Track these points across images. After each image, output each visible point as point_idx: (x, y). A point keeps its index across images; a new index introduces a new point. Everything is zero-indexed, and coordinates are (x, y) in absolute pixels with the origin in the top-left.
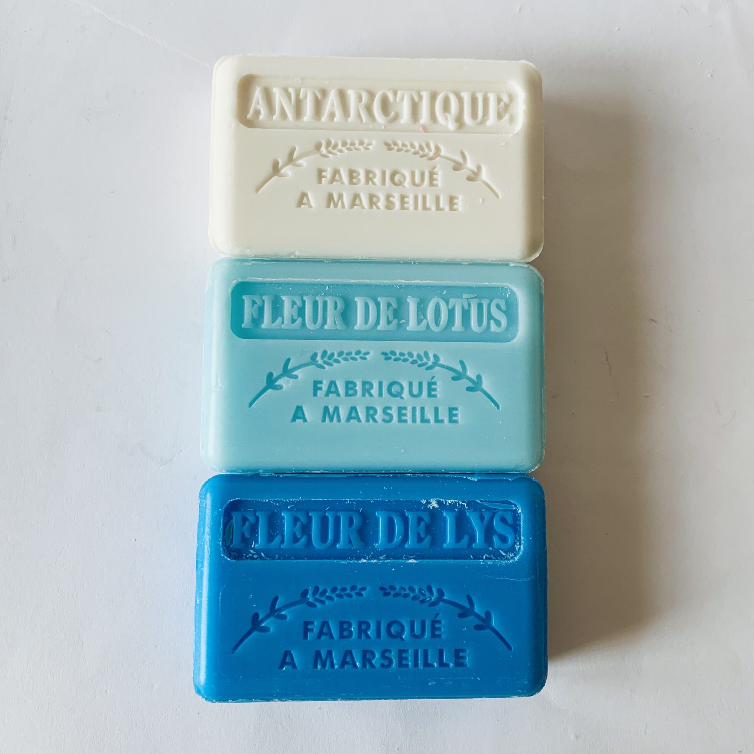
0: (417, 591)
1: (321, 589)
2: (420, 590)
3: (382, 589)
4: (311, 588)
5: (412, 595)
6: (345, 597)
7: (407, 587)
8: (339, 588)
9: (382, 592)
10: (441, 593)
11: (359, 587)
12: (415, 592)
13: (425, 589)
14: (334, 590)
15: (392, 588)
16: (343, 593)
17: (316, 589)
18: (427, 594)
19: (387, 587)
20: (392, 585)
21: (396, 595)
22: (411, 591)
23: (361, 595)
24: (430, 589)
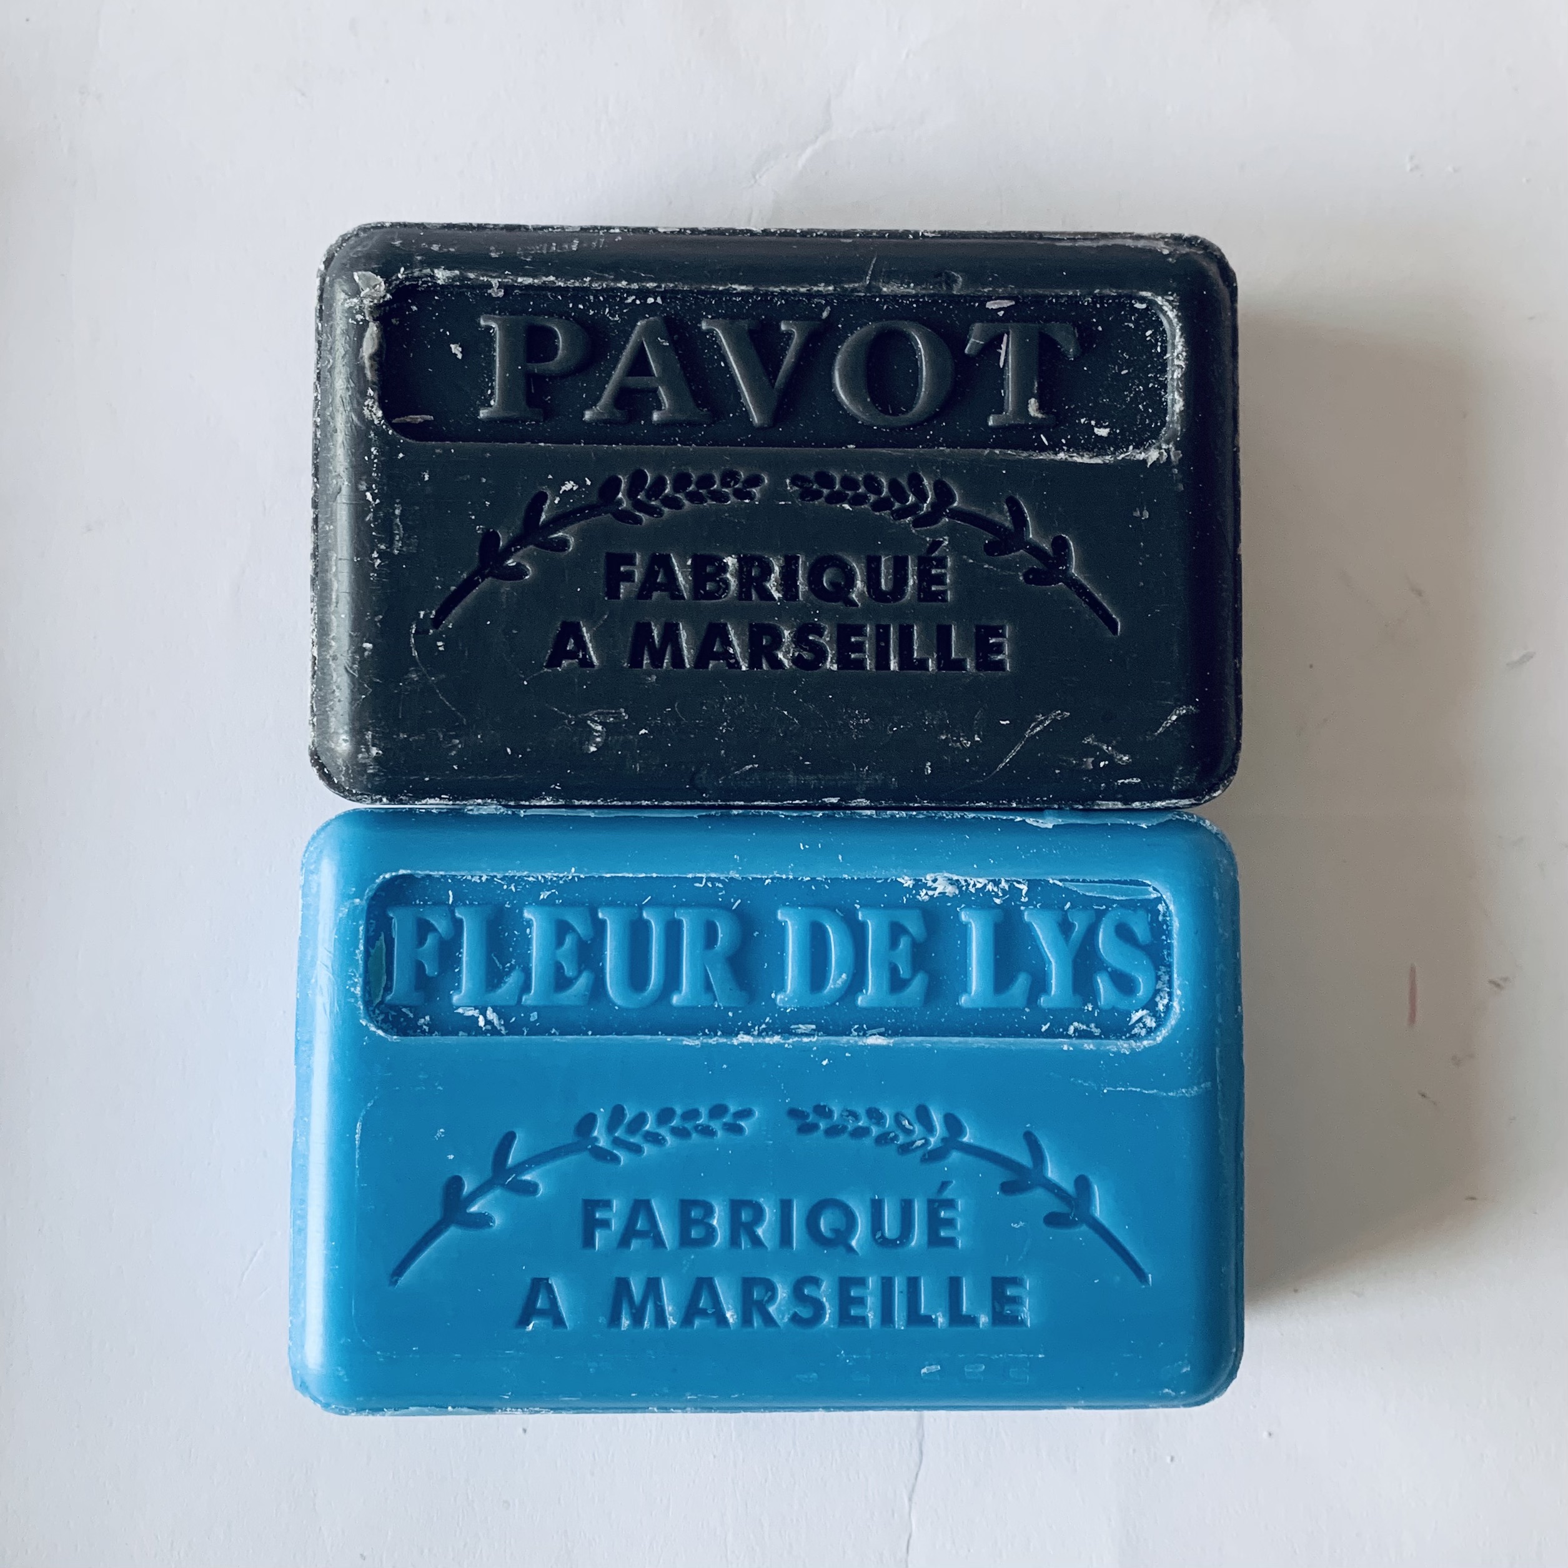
0: (889, 1122)
1: (629, 1115)
2: (898, 1117)
3: (794, 1113)
4: (602, 1110)
5: (875, 1131)
6: (694, 1136)
7: (861, 1111)
8: (679, 1111)
9: (794, 1124)
10: (953, 1125)
11: (733, 1109)
12: (884, 1124)
13: (910, 1112)
14: (665, 1116)
15: (823, 1111)
16: (689, 1126)
17: (617, 1114)
18: (918, 1129)
19: (807, 1108)
20: (822, 1104)
21: (833, 1131)
22: (873, 1120)
23: (739, 1130)
24: (923, 1115)
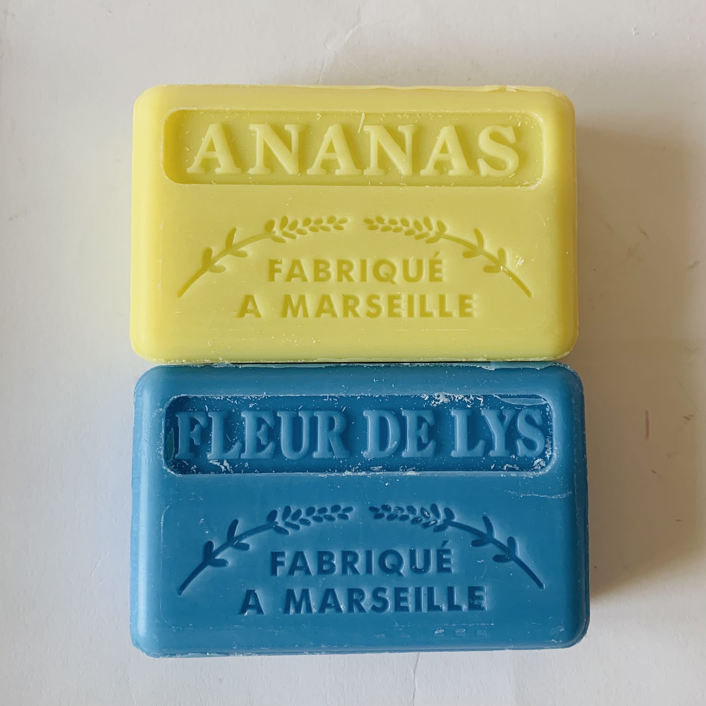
0: (418, 512)
1: (293, 511)
2: (422, 510)
3: (372, 509)
4: (280, 508)
5: (411, 517)
6: (325, 521)
7: (404, 507)
8: (317, 508)
9: (372, 514)
10: (449, 513)
11: (343, 507)
12: (415, 514)
13: (428, 508)
14: (310, 511)
15: (386, 508)
16: (321, 516)
17: (287, 510)
18: (432, 515)
19: (379, 507)
20: (386, 504)
21: (391, 517)
22: (411, 512)
23: (346, 517)
24: (434, 509)
